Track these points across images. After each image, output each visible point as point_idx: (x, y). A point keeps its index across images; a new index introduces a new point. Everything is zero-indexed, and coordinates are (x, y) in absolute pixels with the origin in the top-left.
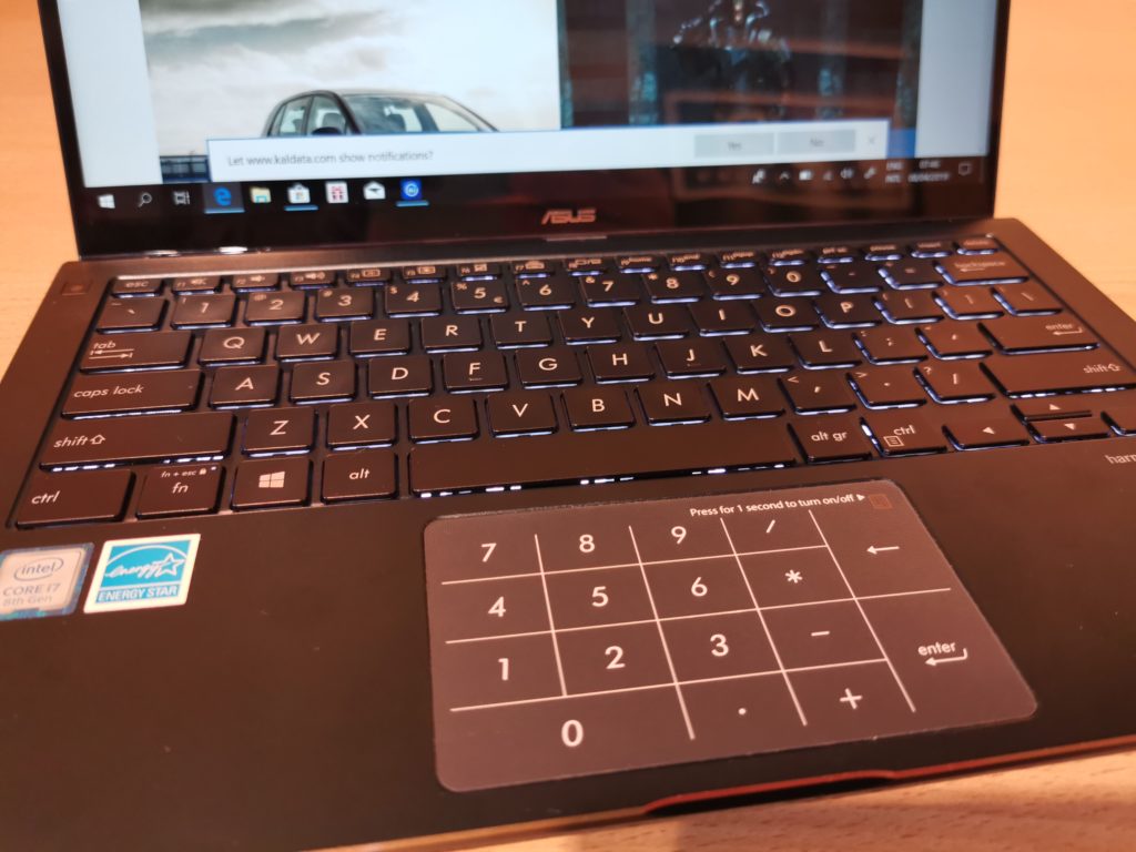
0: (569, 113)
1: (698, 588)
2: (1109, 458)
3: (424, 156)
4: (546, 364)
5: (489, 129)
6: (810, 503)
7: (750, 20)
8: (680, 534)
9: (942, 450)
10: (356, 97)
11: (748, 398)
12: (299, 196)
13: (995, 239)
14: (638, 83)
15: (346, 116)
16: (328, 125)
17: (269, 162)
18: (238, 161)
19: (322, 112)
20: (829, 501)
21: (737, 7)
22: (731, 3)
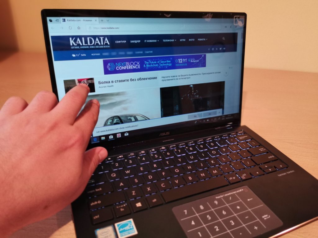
0: (163, 114)
1: (224, 213)
2: (278, 175)
3: (136, 126)
4: (177, 170)
5: (148, 119)
6: (235, 192)
7: (195, 94)
8: (216, 202)
9: (251, 178)
10: (122, 116)
11: (215, 172)
12: (111, 137)
13: (243, 131)
14: (175, 107)
15: (120, 120)
16: (117, 122)
17: (105, 131)
18: (98, 132)
19: (115, 120)
20: (238, 191)
21: (193, 92)
22: (191, 91)
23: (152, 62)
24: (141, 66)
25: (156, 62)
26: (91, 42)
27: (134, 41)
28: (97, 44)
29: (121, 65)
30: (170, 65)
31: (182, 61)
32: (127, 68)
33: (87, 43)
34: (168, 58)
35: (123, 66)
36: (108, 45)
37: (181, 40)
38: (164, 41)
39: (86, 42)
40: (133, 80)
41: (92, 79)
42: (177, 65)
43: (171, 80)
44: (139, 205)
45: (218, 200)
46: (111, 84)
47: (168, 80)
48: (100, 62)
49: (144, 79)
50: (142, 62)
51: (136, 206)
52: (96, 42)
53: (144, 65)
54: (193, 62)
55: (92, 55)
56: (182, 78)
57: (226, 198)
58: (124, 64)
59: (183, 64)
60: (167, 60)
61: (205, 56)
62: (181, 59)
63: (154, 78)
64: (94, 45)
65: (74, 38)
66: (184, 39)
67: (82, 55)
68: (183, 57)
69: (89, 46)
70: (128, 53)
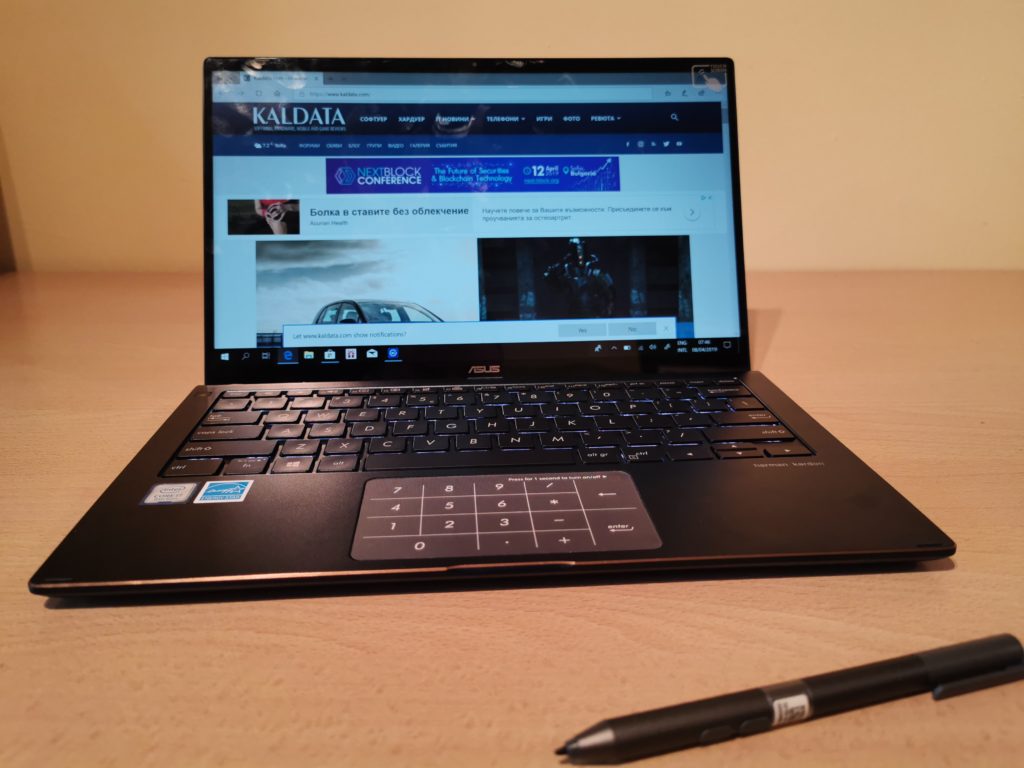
0: (485, 312)
3: (401, 335)
5: (439, 321)
6: (575, 478)
7: (588, 264)
8: (500, 486)
10: (366, 304)
12: (330, 355)
14: (524, 297)
15: (359, 313)
16: (349, 318)
17: (315, 337)
18: (298, 336)
19: (346, 312)
21: (580, 257)
22: (576, 255)
23: (456, 171)
24: (423, 179)
26: (301, 116)
27: (408, 119)
28: (316, 123)
29: (370, 174)
30: (506, 181)
31: (544, 172)
32: (387, 180)
33: (292, 121)
34: (503, 163)
35: (376, 175)
36: (342, 126)
37: (539, 119)
38: (490, 119)
39: (290, 117)
40: (401, 212)
41: (295, 202)
42: (528, 181)
43: (511, 219)
46: (341, 218)
47: (501, 219)
48: (319, 163)
49: (432, 212)
50: (427, 169)
52: (312, 119)
53: (434, 177)
54: (579, 177)
55: (301, 146)
56: (546, 218)
58: (379, 172)
59: (548, 181)
60: (500, 167)
61: (616, 161)
62: (541, 167)
63: (461, 211)
64: (307, 124)
65: (263, 109)
66: (549, 116)
67: (277, 146)
68: (546, 162)
69: (296, 126)
70: (390, 146)
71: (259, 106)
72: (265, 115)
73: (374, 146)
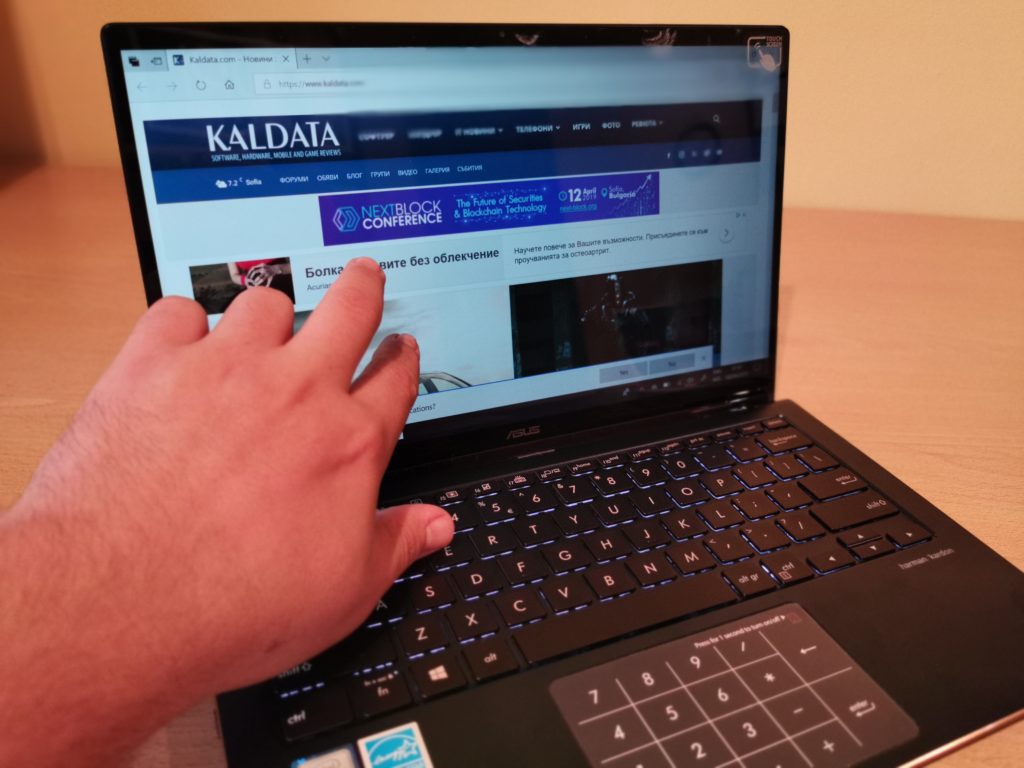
0: (519, 368)
1: (723, 696)
2: (901, 566)
4: (564, 555)
5: (465, 386)
6: (758, 626)
7: (625, 302)
8: (696, 661)
9: (812, 577)
11: (692, 559)
13: (783, 419)
20: (767, 623)
21: (618, 296)
22: (613, 293)
23: (483, 202)
24: (443, 216)
25: (494, 202)
26: (278, 138)
27: (420, 133)
28: (299, 146)
29: (378, 214)
30: (541, 211)
31: (581, 196)
32: (401, 221)
33: (266, 144)
34: (534, 188)
35: (385, 215)
36: (336, 148)
37: (576, 127)
38: (521, 129)
39: (261, 140)
40: (420, 262)
41: (284, 261)
42: (564, 209)
43: (545, 258)
44: (438, 673)
45: (699, 653)
47: (535, 259)
48: (310, 204)
49: (456, 258)
50: (448, 200)
51: (428, 677)
52: (294, 140)
53: (456, 212)
54: (618, 199)
55: (283, 180)
56: (582, 253)
57: (730, 647)
58: (389, 210)
59: (585, 206)
60: (532, 193)
61: (656, 176)
62: (578, 190)
63: (490, 254)
64: (287, 149)
65: (222, 127)
66: (586, 122)
67: (249, 182)
68: (582, 184)
69: (272, 151)
70: (401, 173)
71: (215, 123)
72: (225, 137)
73: (380, 174)
